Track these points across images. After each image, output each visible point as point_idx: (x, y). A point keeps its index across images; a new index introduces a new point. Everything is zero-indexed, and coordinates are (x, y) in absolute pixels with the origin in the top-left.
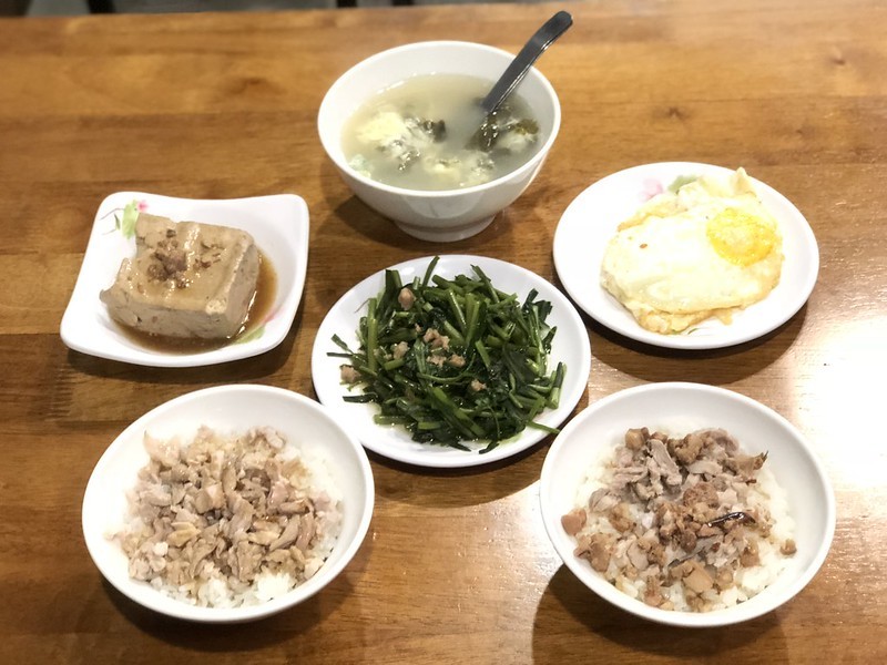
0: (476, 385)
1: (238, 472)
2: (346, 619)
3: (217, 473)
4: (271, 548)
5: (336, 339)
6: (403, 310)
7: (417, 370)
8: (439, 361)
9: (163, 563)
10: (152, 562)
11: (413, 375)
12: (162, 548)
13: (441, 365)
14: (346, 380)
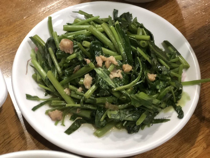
0: (152, 77)
5: (29, 97)
6: (69, 54)
7: (111, 88)
8: (118, 74)
11: (109, 92)
13: (121, 77)
14: (57, 120)
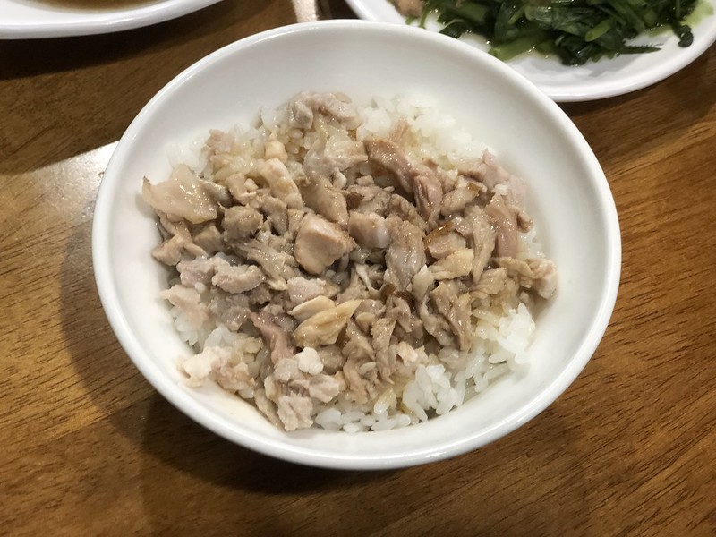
1: (333, 178)
2: (656, 362)
3: (295, 196)
4: (476, 275)
9: (334, 384)
10: (313, 391)
12: (310, 360)
14: (410, 16)
